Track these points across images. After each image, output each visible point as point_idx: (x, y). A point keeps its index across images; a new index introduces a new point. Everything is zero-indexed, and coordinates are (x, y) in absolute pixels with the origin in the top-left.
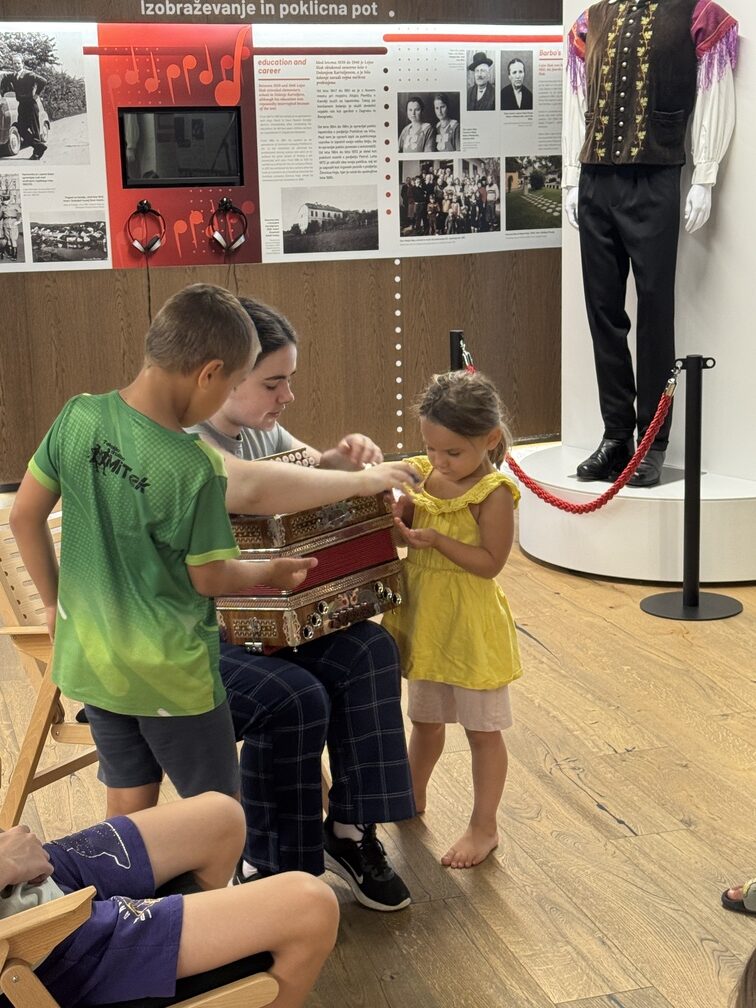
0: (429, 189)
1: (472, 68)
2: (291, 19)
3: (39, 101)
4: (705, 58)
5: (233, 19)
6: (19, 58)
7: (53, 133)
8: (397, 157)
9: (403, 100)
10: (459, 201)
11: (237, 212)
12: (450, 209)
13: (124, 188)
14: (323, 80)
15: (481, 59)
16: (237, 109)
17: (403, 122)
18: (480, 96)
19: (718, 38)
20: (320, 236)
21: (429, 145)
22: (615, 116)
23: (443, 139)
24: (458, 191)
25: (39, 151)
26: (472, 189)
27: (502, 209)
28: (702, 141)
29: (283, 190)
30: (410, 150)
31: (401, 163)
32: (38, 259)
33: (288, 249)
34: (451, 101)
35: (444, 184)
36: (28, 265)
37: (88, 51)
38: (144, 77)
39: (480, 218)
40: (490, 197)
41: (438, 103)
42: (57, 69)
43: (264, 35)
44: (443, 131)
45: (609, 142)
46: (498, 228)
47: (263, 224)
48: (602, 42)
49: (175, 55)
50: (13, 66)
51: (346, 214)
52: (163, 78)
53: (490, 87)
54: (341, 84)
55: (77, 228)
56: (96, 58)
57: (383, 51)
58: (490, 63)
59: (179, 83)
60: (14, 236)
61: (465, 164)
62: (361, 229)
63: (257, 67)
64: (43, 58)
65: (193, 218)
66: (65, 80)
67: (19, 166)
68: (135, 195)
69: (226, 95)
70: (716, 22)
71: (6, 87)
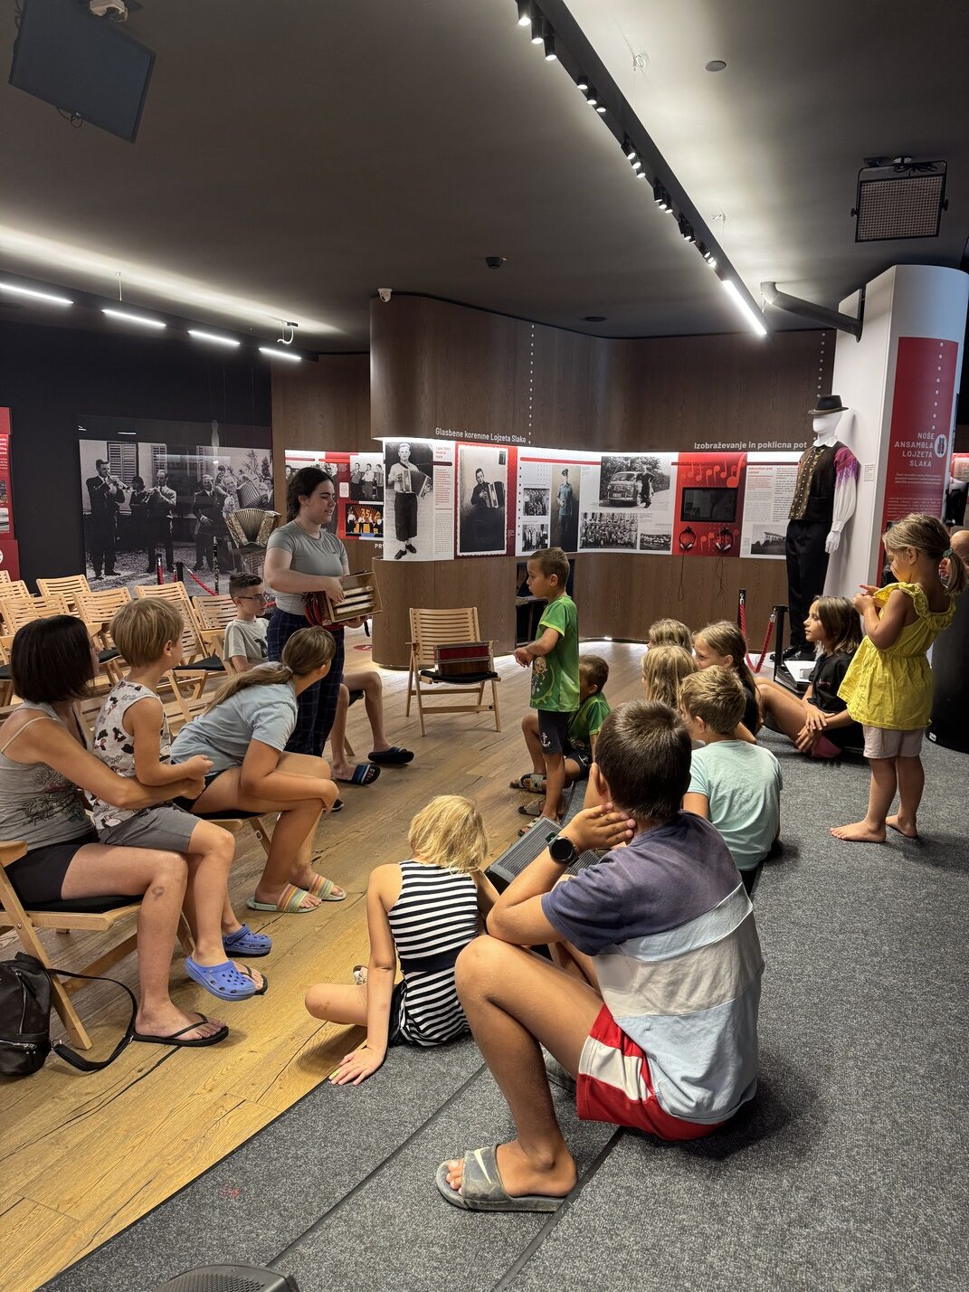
2: (764, 450)
3: (650, 484)
4: (838, 475)
5: (736, 450)
6: (645, 467)
7: (655, 497)
11: (731, 535)
13: (682, 520)
14: (779, 477)
19: (848, 465)
25: (648, 504)
28: (839, 511)
29: (754, 526)
32: (641, 549)
33: (752, 553)
36: (638, 551)
37: (673, 464)
38: (695, 475)
42: (660, 471)
43: (753, 457)
47: (742, 540)
48: (802, 466)
49: (711, 465)
50: (642, 470)
52: (704, 475)
55: (658, 537)
56: (676, 467)
59: (711, 477)
60: (634, 539)
63: (748, 470)
64: (655, 467)
65: (710, 537)
66: (662, 476)
67: (639, 510)
68: (686, 524)
69: (732, 483)
70: (845, 458)
71: (638, 478)
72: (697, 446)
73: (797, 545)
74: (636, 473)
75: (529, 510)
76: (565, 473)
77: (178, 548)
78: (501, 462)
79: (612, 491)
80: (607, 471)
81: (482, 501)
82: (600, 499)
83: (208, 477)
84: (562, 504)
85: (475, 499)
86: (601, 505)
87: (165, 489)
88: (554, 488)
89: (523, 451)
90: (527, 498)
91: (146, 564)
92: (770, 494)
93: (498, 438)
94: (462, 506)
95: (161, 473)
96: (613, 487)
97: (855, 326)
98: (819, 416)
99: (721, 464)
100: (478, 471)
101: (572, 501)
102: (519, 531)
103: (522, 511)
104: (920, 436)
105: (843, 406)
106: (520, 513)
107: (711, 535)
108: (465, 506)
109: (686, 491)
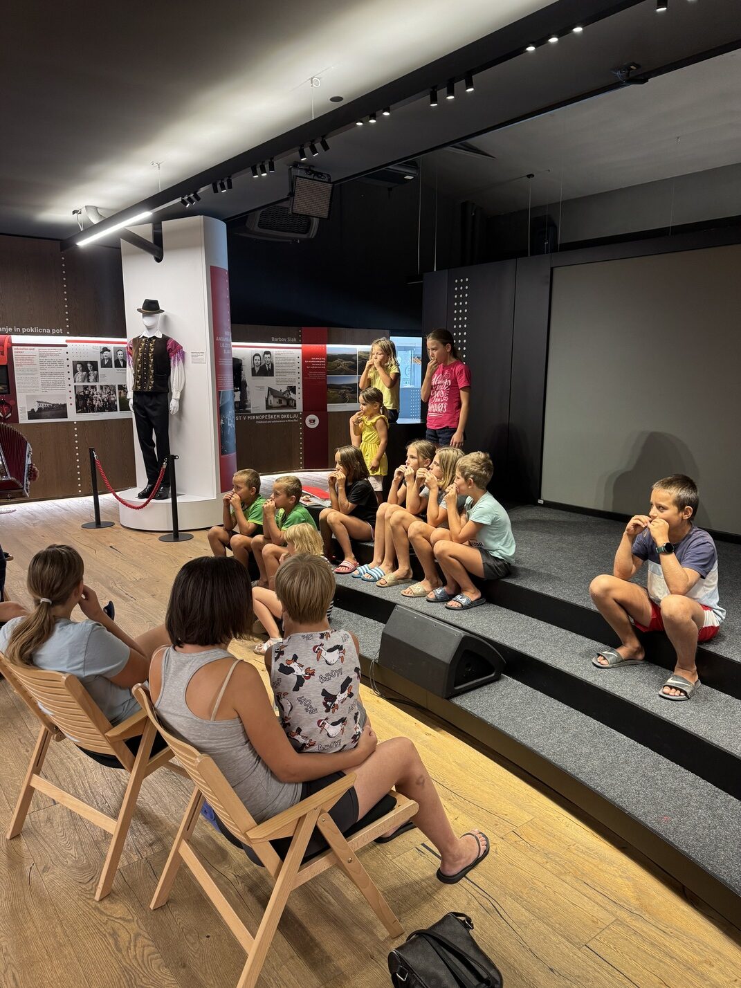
0: (88, 395)
1: (102, 353)
2: (26, 334)
4: (172, 358)
8: (73, 384)
9: (75, 364)
10: (100, 400)
11: (7, 404)
12: (96, 403)
14: (41, 356)
15: (105, 349)
16: (6, 366)
17: (75, 372)
18: (106, 363)
19: (176, 352)
20: (43, 413)
21: (86, 380)
22: (143, 376)
23: (92, 378)
24: (99, 397)
26: (105, 396)
27: (118, 403)
28: (174, 385)
29: (27, 396)
30: (78, 382)
31: (75, 386)
33: (29, 418)
34: (94, 364)
35: (93, 394)
39: (109, 406)
40: (112, 399)
41: (89, 365)
43: (16, 339)
44: (91, 375)
45: (142, 384)
46: (116, 410)
47: (19, 409)
48: (137, 351)
51: (53, 405)
53: (110, 359)
54: (49, 357)
57: (66, 346)
58: (109, 351)
61: (101, 387)
62: (61, 410)
63: (14, 351)
69: (2, 361)
70: (175, 347)
92: (36, 370)
104: (226, 333)
105: (161, 309)
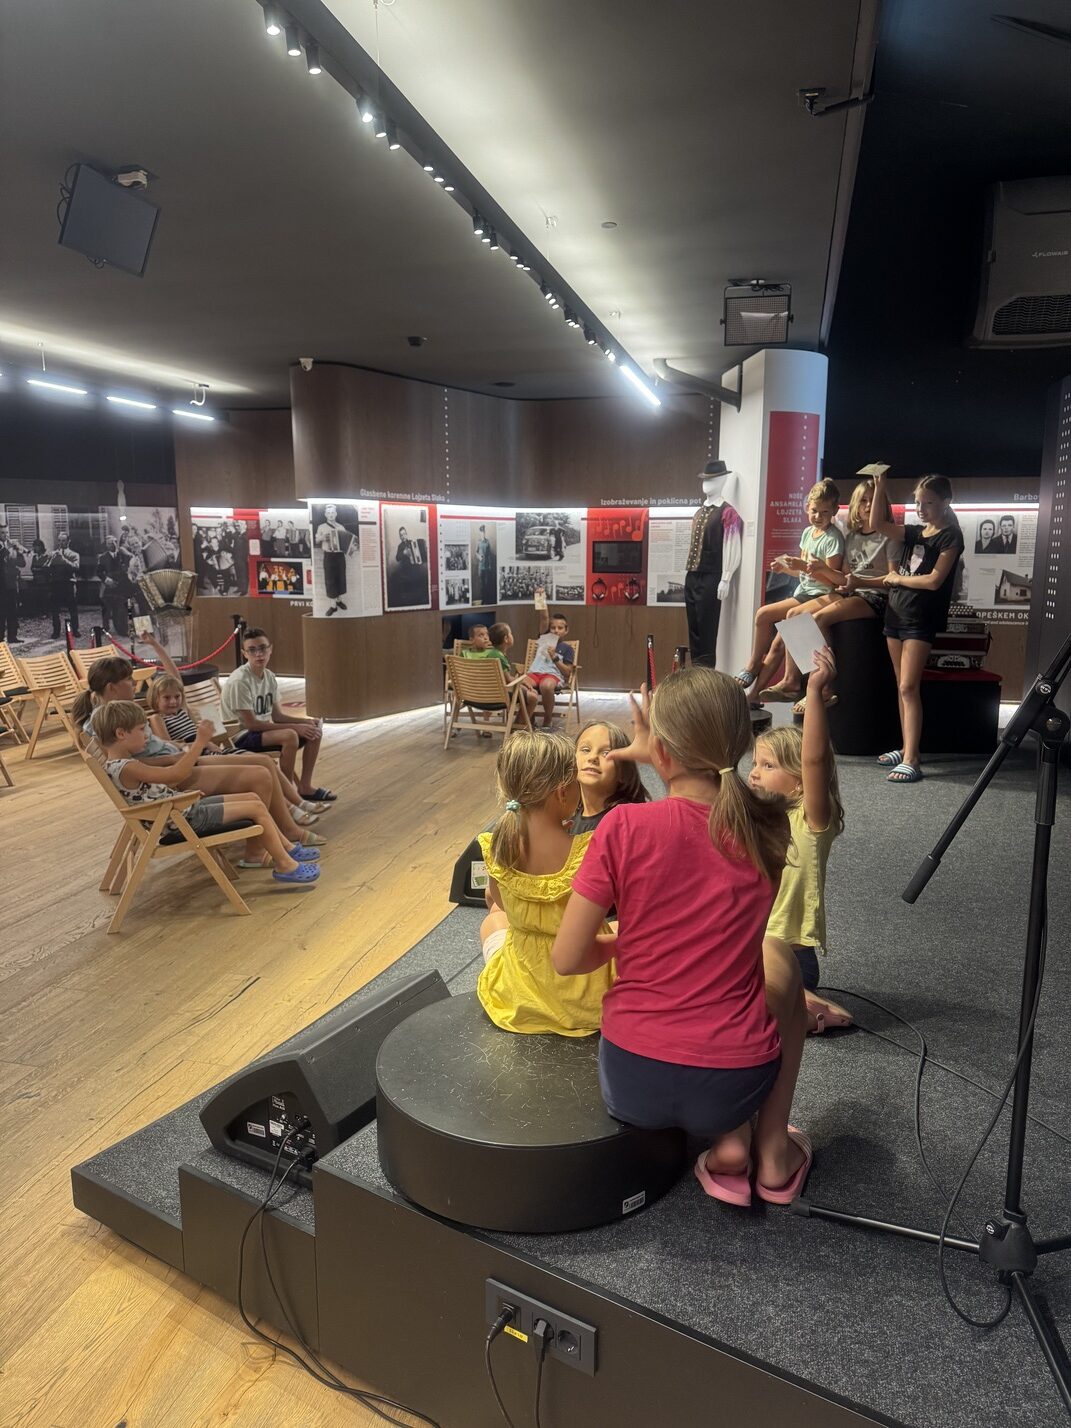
2: (662, 505)
3: (563, 538)
5: (638, 506)
6: (557, 522)
7: (567, 551)
13: (594, 572)
14: (679, 530)
16: (641, 542)
19: (733, 523)
20: (673, 596)
28: (725, 563)
29: (659, 576)
32: (558, 599)
33: (658, 601)
36: (554, 602)
37: (583, 519)
38: (603, 529)
42: (571, 526)
43: (654, 512)
45: (692, 562)
47: (649, 589)
48: (695, 523)
49: (617, 520)
50: (554, 525)
52: (611, 529)
55: (573, 588)
56: (586, 521)
59: (618, 531)
63: (650, 525)
64: (566, 522)
65: (619, 586)
66: (573, 530)
67: (553, 563)
68: (598, 576)
69: (637, 537)
70: (731, 516)
71: (551, 533)
72: (604, 503)
73: (694, 593)
74: (548, 528)
75: (450, 566)
76: (482, 529)
77: (83, 612)
78: (423, 520)
79: (527, 545)
80: (522, 527)
81: (407, 558)
82: (517, 552)
83: (112, 538)
84: (481, 559)
85: (400, 556)
86: (517, 559)
87: (68, 551)
88: (473, 543)
89: (443, 509)
90: (448, 554)
91: (50, 630)
92: (671, 546)
93: (419, 497)
94: (387, 564)
95: (63, 535)
96: (528, 540)
97: (735, 399)
98: (708, 479)
99: (626, 520)
100: (401, 530)
101: (490, 556)
102: (442, 585)
103: (444, 566)
104: (791, 496)
105: (728, 469)
106: (442, 568)
107: (621, 586)
108: (390, 563)
109: (596, 545)
